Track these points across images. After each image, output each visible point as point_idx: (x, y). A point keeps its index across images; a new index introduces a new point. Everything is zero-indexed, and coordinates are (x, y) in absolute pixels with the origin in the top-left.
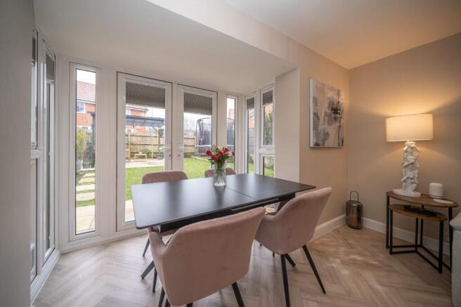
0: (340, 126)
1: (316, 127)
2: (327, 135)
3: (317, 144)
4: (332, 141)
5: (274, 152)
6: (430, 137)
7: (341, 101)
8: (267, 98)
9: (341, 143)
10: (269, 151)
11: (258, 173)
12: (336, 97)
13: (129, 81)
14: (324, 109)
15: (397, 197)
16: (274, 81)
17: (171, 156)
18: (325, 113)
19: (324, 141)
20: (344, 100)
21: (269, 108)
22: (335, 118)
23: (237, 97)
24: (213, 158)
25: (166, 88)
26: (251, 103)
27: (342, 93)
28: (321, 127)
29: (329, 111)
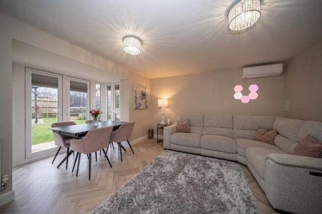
0: (146, 101)
1: (136, 102)
2: (140, 104)
3: (136, 108)
4: (142, 106)
5: (119, 111)
6: (167, 106)
7: (146, 91)
8: (117, 88)
9: (146, 107)
10: (118, 111)
11: (113, 120)
12: (144, 90)
13: (34, 73)
14: (139, 95)
15: (160, 125)
16: (120, 81)
17: (62, 114)
18: (140, 96)
19: (139, 107)
20: (148, 91)
21: (118, 91)
22: (144, 98)
23: (101, 84)
24: (93, 114)
25: (59, 77)
26: (109, 88)
27: (147, 88)
28: (138, 102)
29: (141, 95)
